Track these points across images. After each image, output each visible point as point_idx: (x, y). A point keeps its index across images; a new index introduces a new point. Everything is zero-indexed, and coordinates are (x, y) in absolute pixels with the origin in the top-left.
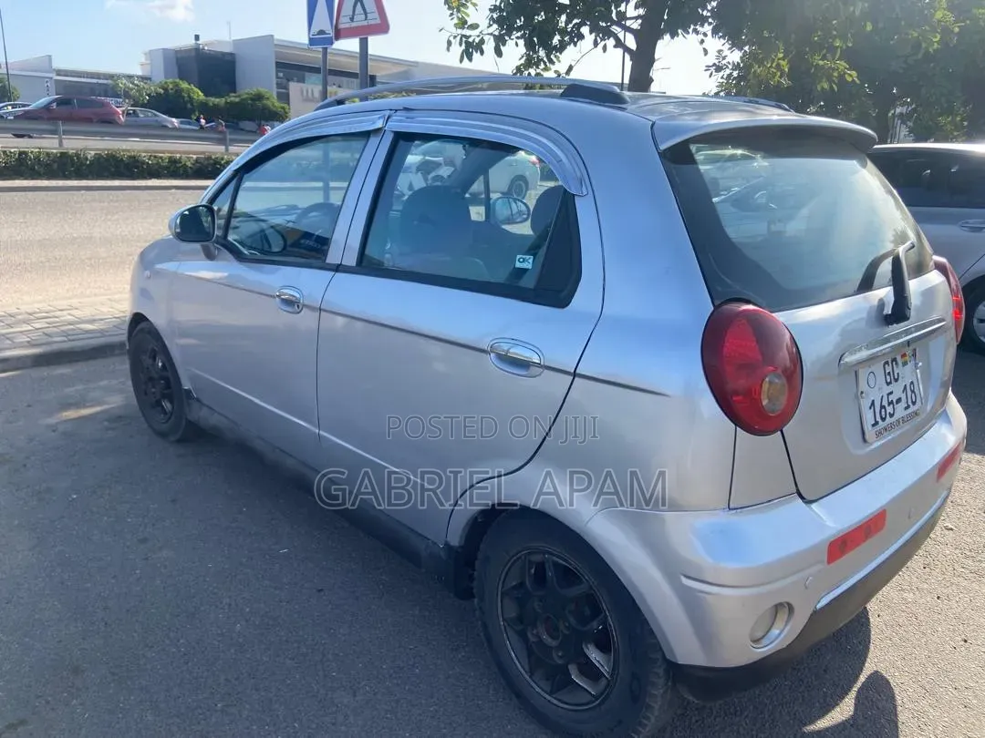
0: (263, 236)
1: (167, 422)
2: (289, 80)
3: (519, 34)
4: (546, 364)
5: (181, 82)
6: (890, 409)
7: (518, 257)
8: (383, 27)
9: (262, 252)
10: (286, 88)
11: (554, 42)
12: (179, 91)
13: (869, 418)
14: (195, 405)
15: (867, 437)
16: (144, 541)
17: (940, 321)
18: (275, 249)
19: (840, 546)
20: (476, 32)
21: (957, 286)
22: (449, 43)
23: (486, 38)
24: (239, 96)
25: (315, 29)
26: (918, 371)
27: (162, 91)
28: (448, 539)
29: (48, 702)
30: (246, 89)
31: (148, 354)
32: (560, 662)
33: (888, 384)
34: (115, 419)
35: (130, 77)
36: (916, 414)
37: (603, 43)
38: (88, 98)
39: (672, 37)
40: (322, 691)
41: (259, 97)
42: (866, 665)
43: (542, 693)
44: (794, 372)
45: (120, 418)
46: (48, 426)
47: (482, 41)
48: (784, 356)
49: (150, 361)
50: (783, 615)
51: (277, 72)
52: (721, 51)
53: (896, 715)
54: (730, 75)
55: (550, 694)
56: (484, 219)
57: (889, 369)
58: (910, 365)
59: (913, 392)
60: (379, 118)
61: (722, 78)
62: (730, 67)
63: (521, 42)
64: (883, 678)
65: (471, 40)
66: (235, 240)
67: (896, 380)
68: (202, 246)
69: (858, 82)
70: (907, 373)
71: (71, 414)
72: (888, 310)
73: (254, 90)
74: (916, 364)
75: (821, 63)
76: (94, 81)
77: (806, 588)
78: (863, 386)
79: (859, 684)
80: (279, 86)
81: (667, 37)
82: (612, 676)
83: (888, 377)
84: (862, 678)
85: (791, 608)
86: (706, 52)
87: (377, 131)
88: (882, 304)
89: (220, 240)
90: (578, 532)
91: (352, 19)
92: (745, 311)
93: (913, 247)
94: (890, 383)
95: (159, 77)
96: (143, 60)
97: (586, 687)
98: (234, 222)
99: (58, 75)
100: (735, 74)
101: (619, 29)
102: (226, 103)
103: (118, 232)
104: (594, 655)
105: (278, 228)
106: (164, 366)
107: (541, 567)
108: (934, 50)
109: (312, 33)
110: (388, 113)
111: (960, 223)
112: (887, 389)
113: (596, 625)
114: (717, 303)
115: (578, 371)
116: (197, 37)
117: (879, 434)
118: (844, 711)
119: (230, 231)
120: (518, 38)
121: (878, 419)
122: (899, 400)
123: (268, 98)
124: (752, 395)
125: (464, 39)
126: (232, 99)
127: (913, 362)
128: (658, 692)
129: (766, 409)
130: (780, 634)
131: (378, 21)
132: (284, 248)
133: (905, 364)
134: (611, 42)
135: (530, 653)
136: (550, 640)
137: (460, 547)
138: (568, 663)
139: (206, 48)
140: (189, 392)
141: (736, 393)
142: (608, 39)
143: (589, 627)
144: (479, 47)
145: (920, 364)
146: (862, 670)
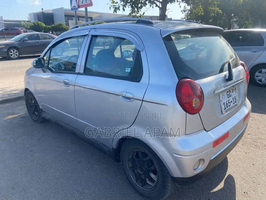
0: (59, 65)
1: (37, 117)
2: (68, 20)
3: (129, 4)
4: (135, 98)
5: (39, 22)
6: (229, 104)
7: (126, 69)
8: (91, 4)
9: (59, 69)
10: (68, 22)
11: (139, 6)
12: (38, 24)
13: (223, 107)
14: (44, 113)
15: (223, 113)
16: (31, 151)
17: (242, 79)
18: (63, 69)
19: (216, 143)
20: (117, 4)
21: (247, 69)
22: (110, 8)
23: (120, 6)
24: (55, 25)
25: (73, 6)
26: (237, 93)
27: (33, 25)
28: (113, 146)
29: (5, 197)
30: (57, 23)
31: (30, 99)
32: (144, 178)
33: (228, 98)
34: (23, 118)
35: (24, 21)
36: (236, 105)
37: (152, 6)
38: (13, 28)
39: (171, 3)
40: (81, 190)
41: (61, 25)
42: (227, 173)
43: (140, 186)
44: (201, 96)
45: (24, 117)
46: (4, 121)
47: (119, 7)
48: (199, 93)
49: (31, 101)
50: (202, 162)
51: (65, 17)
52: (185, 6)
53: (235, 186)
54: (188, 13)
55: (142, 187)
56: (121, 57)
57: (228, 94)
58: (234, 92)
59: (235, 99)
60: (87, 31)
61: (186, 13)
62: (188, 11)
63: (130, 6)
64: (231, 176)
65: (116, 7)
66: (51, 67)
67: (230, 96)
68: (42, 69)
69: (222, 13)
70: (234, 94)
71: (10, 117)
72: (227, 78)
73: (59, 23)
74: (236, 92)
75: (212, 8)
76: (15, 23)
77: (208, 154)
78: (221, 99)
79: (225, 178)
80: (66, 21)
81: (170, 3)
82: (157, 181)
83: (228, 96)
84: (226, 177)
85: (204, 160)
86: (180, 7)
87: (87, 35)
88: (225, 76)
89: (47, 67)
90: (146, 143)
91: (82, 3)
92: (187, 81)
93: (234, 59)
94: (229, 97)
95: (33, 21)
96: (28, 16)
97: (151, 184)
98: (50, 61)
99: (4, 22)
100: (189, 12)
101: (157, 2)
102: (51, 27)
103: (23, 65)
104: (152, 176)
105: (63, 63)
106: (34, 102)
107: (137, 153)
108: (241, 4)
109: (72, 7)
110: (89, 30)
111: (250, 50)
112: (228, 99)
113: (153, 168)
114: (179, 79)
115: (143, 100)
116: (42, 9)
117: (226, 111)
118: (221, 186)
119: (49, 64)
120: (129, 5)
121: (226, 107)
122: (231, 102)
123: (63, 25)
124: (190, 103)
125: (114, 6)
126: (53, 26)
127: (235, 91)
128: (170, 185)
129: (194, 107)
130: (201, 168)
131: (90, 3)
132: (65, 68)
133: (233, 92)
134: (154, 5)
135: (136, 176)
136: (141, 172)
137: (116, 148)
138: (146, 178)
139: (45, 12)
140: (42, 109)
141: (186, 103)
142: (154, 4)
143: (150, 168)
144: (118, 8)
145: (237, 91)
146: (226, 174)
